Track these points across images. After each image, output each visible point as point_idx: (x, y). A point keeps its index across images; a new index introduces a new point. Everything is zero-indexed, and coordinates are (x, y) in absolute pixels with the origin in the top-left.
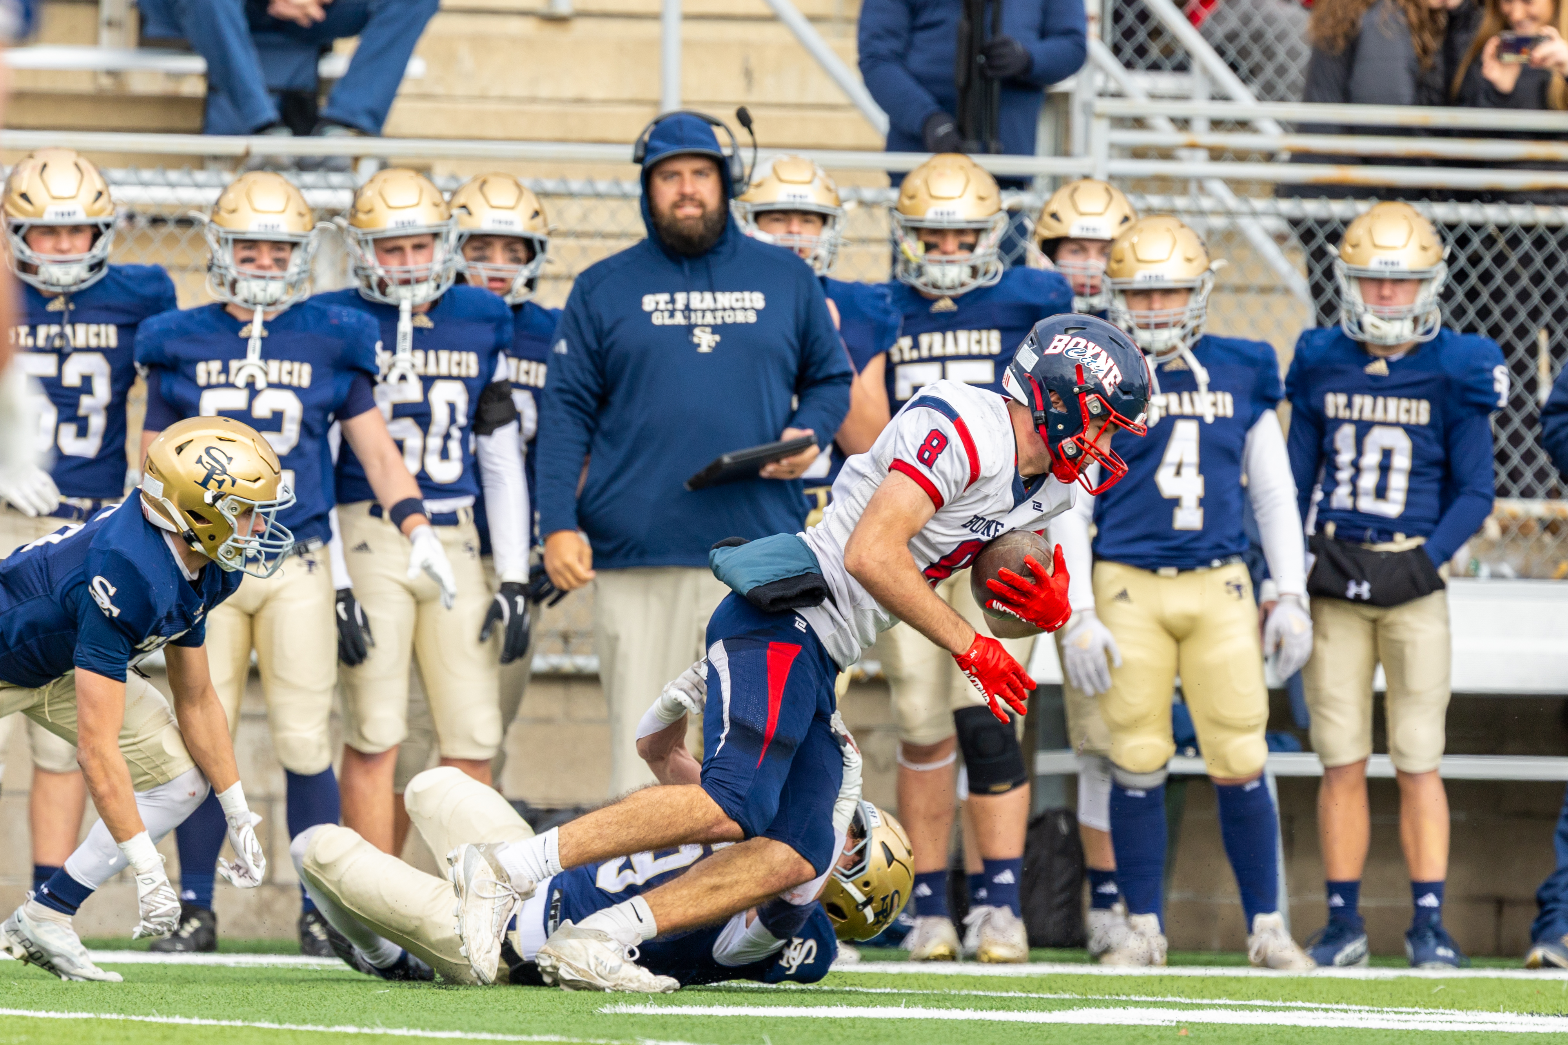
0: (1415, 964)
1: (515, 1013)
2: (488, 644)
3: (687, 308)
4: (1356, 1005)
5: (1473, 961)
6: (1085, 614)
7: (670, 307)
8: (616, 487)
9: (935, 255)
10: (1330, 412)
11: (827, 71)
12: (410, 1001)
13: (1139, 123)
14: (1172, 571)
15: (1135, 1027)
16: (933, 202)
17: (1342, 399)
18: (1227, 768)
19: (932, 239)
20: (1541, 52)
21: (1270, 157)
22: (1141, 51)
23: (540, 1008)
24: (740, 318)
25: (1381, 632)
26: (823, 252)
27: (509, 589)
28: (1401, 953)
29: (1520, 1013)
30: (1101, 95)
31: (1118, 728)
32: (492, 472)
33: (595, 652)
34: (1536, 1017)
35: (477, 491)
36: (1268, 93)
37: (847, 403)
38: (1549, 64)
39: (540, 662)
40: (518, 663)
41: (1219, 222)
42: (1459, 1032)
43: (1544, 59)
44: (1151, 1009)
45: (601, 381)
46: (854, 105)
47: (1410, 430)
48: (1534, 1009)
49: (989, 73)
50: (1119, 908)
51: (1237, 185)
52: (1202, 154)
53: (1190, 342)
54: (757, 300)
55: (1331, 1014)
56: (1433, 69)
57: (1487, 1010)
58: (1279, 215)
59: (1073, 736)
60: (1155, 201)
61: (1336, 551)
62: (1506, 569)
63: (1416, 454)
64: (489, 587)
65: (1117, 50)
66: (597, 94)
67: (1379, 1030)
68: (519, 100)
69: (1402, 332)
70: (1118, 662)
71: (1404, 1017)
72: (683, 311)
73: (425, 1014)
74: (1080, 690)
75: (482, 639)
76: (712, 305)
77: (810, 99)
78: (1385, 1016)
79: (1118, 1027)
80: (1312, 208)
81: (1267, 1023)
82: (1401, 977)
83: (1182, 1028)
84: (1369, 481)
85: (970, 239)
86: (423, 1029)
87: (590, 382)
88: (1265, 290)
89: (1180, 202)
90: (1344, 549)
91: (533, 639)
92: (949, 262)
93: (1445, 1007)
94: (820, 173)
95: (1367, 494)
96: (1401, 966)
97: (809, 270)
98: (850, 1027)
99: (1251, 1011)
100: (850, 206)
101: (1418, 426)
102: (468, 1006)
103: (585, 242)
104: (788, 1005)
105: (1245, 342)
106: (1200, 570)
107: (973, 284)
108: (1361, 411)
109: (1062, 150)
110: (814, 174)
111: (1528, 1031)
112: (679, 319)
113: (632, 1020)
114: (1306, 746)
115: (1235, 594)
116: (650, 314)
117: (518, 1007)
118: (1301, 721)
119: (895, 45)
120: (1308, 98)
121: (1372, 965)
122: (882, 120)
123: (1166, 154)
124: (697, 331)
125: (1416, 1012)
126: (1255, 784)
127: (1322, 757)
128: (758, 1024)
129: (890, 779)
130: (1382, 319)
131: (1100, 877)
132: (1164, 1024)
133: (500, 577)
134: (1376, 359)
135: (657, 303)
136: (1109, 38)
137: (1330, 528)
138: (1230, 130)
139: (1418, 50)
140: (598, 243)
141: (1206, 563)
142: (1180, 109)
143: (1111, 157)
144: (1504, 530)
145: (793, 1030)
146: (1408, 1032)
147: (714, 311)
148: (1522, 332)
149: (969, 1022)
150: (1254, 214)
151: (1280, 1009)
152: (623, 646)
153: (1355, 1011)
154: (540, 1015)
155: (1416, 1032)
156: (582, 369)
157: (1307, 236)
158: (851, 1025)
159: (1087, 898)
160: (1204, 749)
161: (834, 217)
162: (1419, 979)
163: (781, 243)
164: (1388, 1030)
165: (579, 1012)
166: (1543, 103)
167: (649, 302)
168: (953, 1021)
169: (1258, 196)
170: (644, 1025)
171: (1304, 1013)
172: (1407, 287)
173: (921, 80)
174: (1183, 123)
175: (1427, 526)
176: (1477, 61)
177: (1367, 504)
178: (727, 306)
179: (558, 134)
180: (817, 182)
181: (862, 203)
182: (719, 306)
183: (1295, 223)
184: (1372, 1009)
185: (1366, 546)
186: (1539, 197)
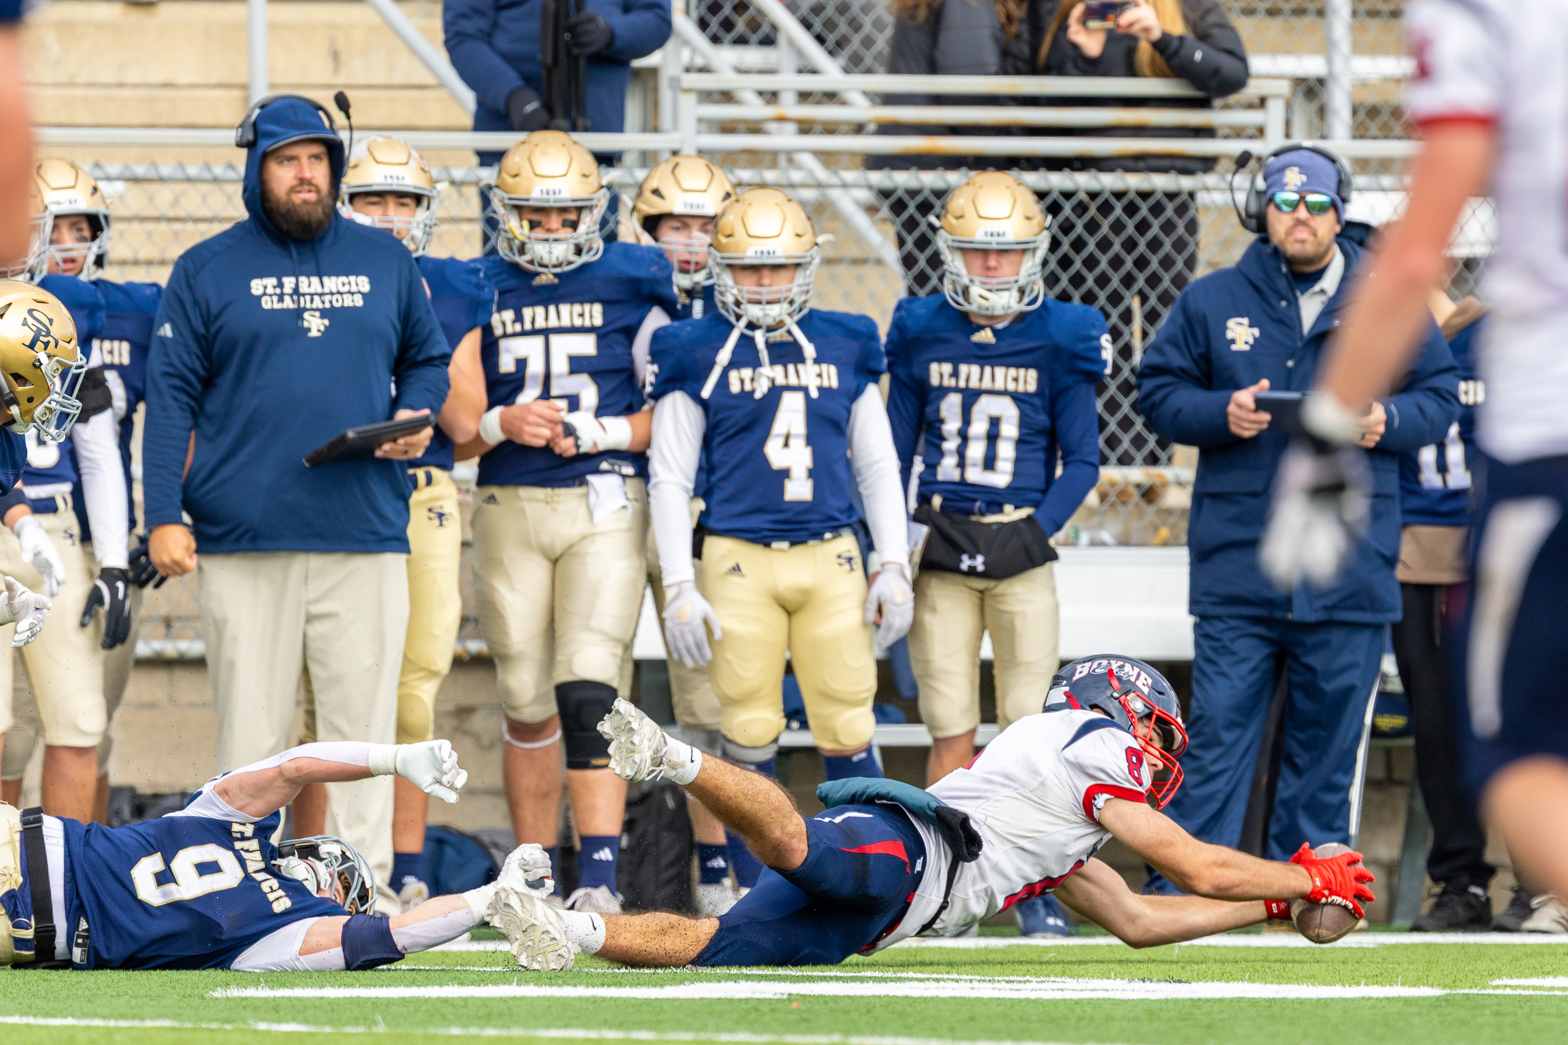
0: (1026, 933)
1: (127, 998)
2: (90, 629)
3: (296, 291)
4: (967, 974)
5: (1082, 929)
6: (684, 586)
7: (278, 291)
8: (226, 471)
9: (539, 233)
10: (935, 381)
11: (414, 51)
12: (21, 989)
13: (727, 97)
14: (785, 545)
15: (747, 1000)
16: (538, 179)
17: (947, 368)
18: (837, 741)
19: (536, 217)
20: (1126, 18)
21: (859, 129)
22: (728, 25)
23: (151, 993)
24: (348, 301)
25: (988, 602)
26: (418, 233)
27: (109, 575)
28: (1011, 922)
29: (1131, 980)
30: (688, 70)
31: (729, 702)
32: (89, 459)
33: (199, 636)
34: (1148, 983)
35: (75, 478)
36: (855, 65)
37: (447, 383)
38: (1135, 29)
39: (143, 649)
40: (119, 649)
41: (809, 194)
42: (1071, 1000)
43: (1131, 25)
44: (762, 983)
45: (206, 365)
46: (442, 85)
47: (1018, 398)
48: (1146, 975)
49: (575, 51)
50: (727, 882)
51: (827, 157)
52: (791, 127)
53: (797, 317)
54: (363, 283)
55: (942, 984)
56: (1018, 36)
57: (1098, 978)
58: (870, 187)
59: (678, 711)
60: (745, 175)
61: (945, 524)
62: (1105, 536)
63: (1023, 423)
64: (91, 575)
65: (703, 25)
66: (185, 78)
67: (991, 1000)
68: (107, 86)
69: (1009, 303)
70: (718, 635)
71: (1015, 986)
72: (291, 296)
73: (38, 1002)
74: (681, 663)
75: (83, 625)
76: (319, 290)
77: (398, 79)
78: (996, 985)
79: (730, 1001)
80: (903, 179)
81: (878, 994)
82: (1010, 946)
83: (794, 1000)
84: (976, 450)
85: (572, 217)
86: (35, 1016)
87: (197, 366)
88: (856, 262)
89: (770, 176)
90: (952, 521)
91: (134, 626)
92: (556, 240)
93: (1056, 975)
94: (415, 154)
95: (975, 465)
96: (1012, 935)
97: (406, 252)
98: (462, 1007)
99: (862, 982)
100: (443, 187)
101: (1026, 394)
102: (80, 992)
103: (177, 226)
104: (400, 985)
105: (846, 315)
106: (811, 543)
107: (579, 261)
108: (967, 380)
109: (651, 126)
110: (410, 155)
111: (1140, 997)
112: (288, 303)
113: (244, 1003)
114: (913, 716)
115: (847, 567)
116: (259, 298)
117: (130, 992)
118: (907, 693)
119: (481, 23)
120: (894, 69)
121: (981, 935)
122: (469, 97)
123: (755, 128)
124: (306, 315)
125: (1028, 981)
126: (863, 755)
127: (932, 728)
128: (369, 1005)
129: (496, 757)
130: (990, 290)
131: (709, 851)
132: (776, 997)
133: (100, 563)
134: (981, 328)
135: (265, 287)
136: (694, 14)
137: (937, 501)
138: (819, 103)
139: (1003, 19)
140: (190, 227)
141: (818, 535)
142: (767, 83)
143: (699, 132)
144: (1103, 497)
145: (405, 1010)
146: (1020, 1001)
147: (321, 295)
148: (1115, 299)
149: (580, 999)
150: (845, 186)
151: (892, 980)
152: (230, 630)
153: (966, 981)
154: (151, 1000)
155: (1028, 1000)
156: (189, 353)
157: (898, 207)
158: (463, 1004)
159: (696, 873)
160: (811, 722)
161: (429, 198)
162: (1030, 947)
163: (378, 225)
164: (999, 999)
165: (190, 996)
166: (1131, 71)
167: (257, 286)
168: (565, 998)
169: (847, 168)
170: (256, 1008)
171: (916, 983)
172: (1013, 258)
173: (510, 59)
174: (771, 97)
175: (1037, 496)
176: (1063, 27)
177: (975, 475)
178: (334, 290)
179: (146, 120)
180: (413, 164)
181: (453, 183)
182: (326, 290)
183: (885, 194)
184: (983, 978)
185: (974, 518)
186: (1130, 163)
